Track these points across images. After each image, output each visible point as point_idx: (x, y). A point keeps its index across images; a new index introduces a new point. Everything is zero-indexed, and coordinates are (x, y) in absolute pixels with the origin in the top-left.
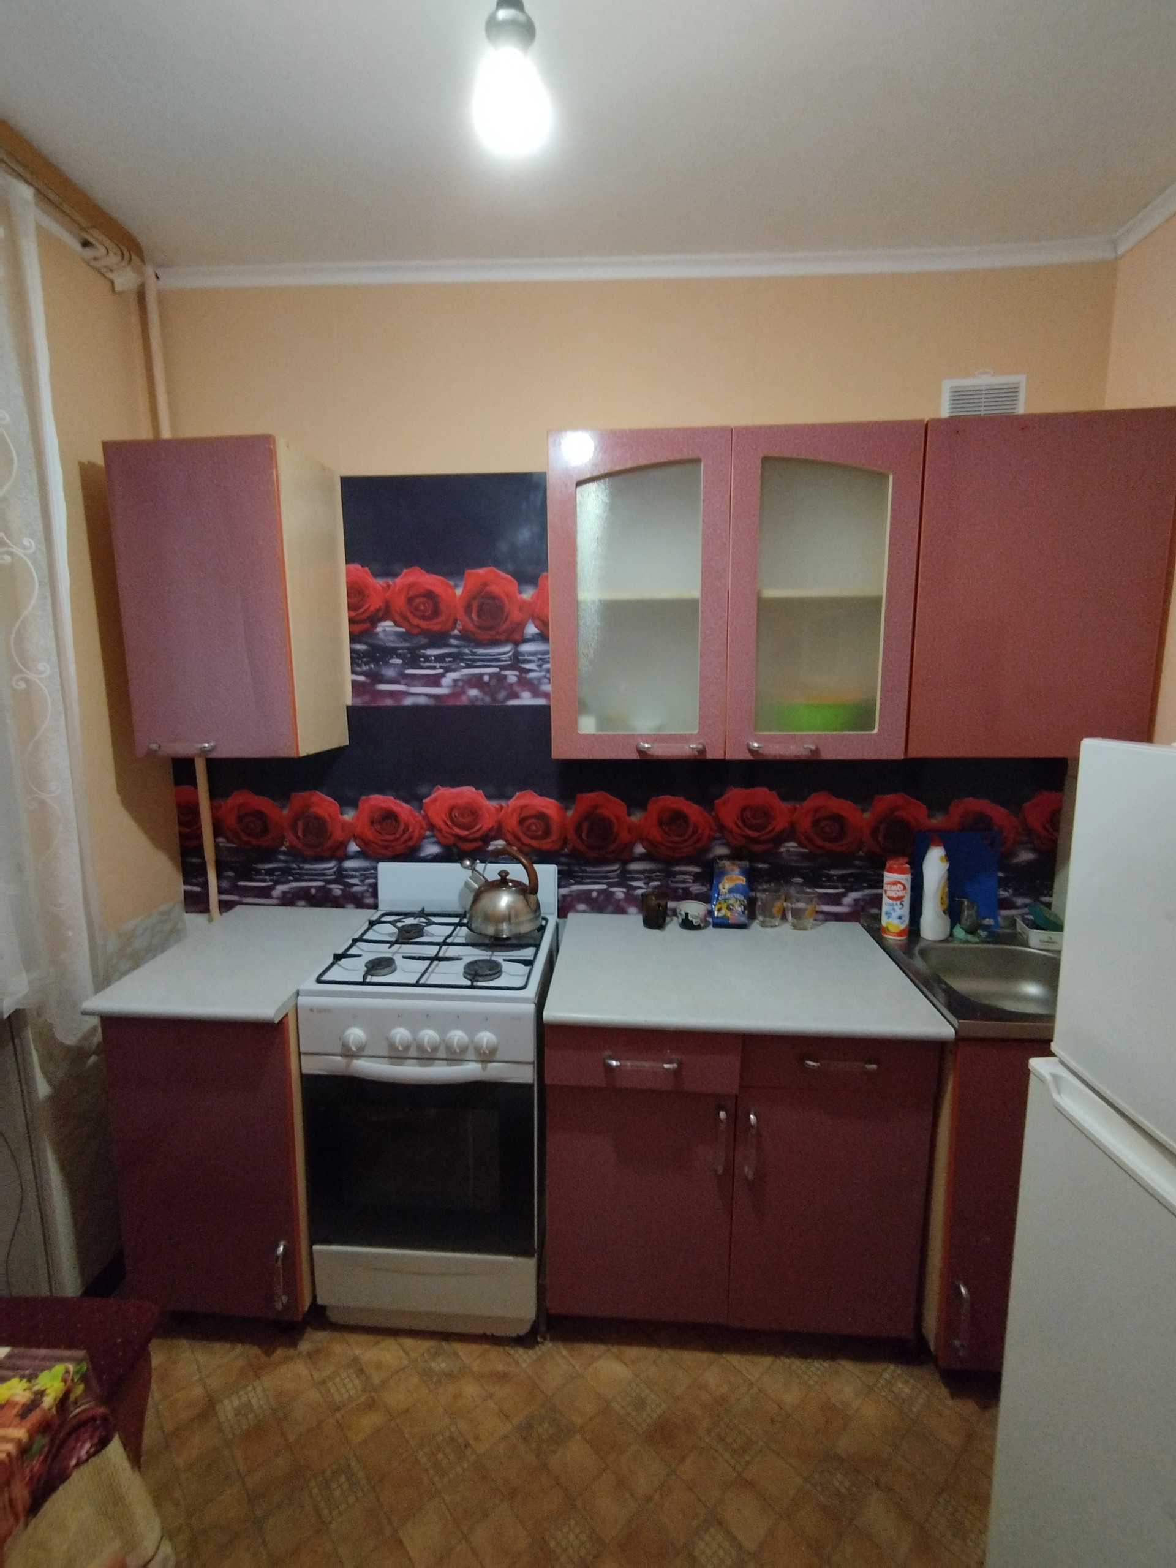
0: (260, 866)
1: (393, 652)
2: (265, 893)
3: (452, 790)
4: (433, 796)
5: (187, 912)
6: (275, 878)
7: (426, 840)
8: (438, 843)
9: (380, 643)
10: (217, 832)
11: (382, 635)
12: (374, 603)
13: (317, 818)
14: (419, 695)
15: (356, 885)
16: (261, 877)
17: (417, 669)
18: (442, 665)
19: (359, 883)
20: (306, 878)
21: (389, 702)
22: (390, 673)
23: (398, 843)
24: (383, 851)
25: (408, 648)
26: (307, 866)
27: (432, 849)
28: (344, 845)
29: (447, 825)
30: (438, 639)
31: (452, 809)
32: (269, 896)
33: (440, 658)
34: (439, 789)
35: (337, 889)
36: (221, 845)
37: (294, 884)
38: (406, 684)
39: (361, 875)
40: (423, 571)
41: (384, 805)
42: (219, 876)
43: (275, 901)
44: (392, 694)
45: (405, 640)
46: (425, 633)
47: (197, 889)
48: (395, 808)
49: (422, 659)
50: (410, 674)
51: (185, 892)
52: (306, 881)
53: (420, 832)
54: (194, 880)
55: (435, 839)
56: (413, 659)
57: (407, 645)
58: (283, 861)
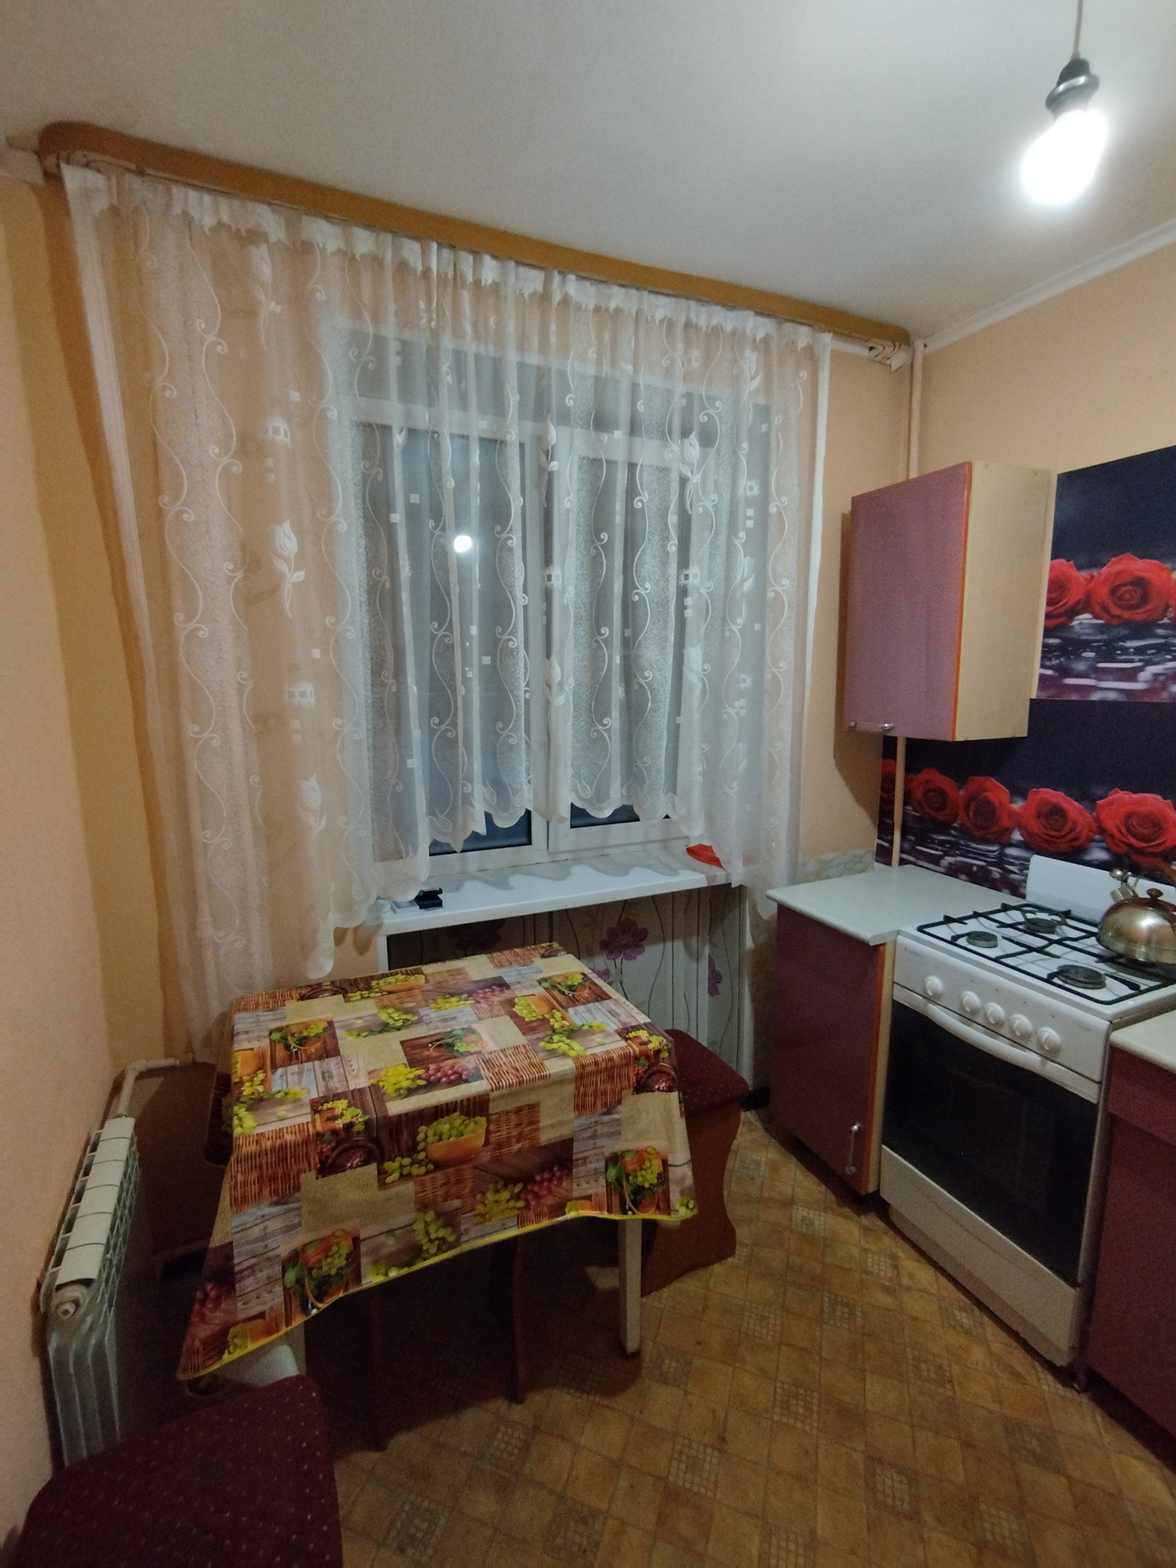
0: (935, 836)
1: (1086, 645)
2: (935, 860)
3: (1134, 796)
4: (1109, 798)
5: (877, 861)
6: (944, 849)
7: (1094, 843)
8: (1107, 849)
9: (1076, 636)
10: (906, 802)
11: (1077, 629)
12: (1074, 596)
13: (988, 802)
14: (1109, 690)
15: (1015, 873)
16: (934, 846)
17: (1114, 662)
18: (1142, 657)
19: (1017, 871)
20: (971, 855)
21: (1074, 697)
22: (1081, 666)
23: (1063, 840)
24: (1046, 846)
25: (1104, 641)
26: (974, 845)
27: (1100, 855)
28: (1008, 831)
29: (1121, 832)
30: (1142, 629)
31: (1129, 816)
32: (938, 864)
33: (1139, 651)
34: (1117, 792)
35: (996, 872)
36: (909, 812)
37: (960, 859)
38: (1096, 679)
39: (1021, 864)
40: (1134, 557)
41: (1055, 800)
42: (903, 838)
43: (943, 870)
44: (1078, 688)
45: (1102, 633)
46: (1127, 623)
47: (886, 844)
48: (1065, 805)
49: (1119, 652)
50: (1103, 668)
51: (878, 844)
52: (969, 858)
53: (1088, 834)
54: (885, 837)
55: (1104, 845)
56: (1108, 651)
57: (1104, 637)
58: (953, 836)
